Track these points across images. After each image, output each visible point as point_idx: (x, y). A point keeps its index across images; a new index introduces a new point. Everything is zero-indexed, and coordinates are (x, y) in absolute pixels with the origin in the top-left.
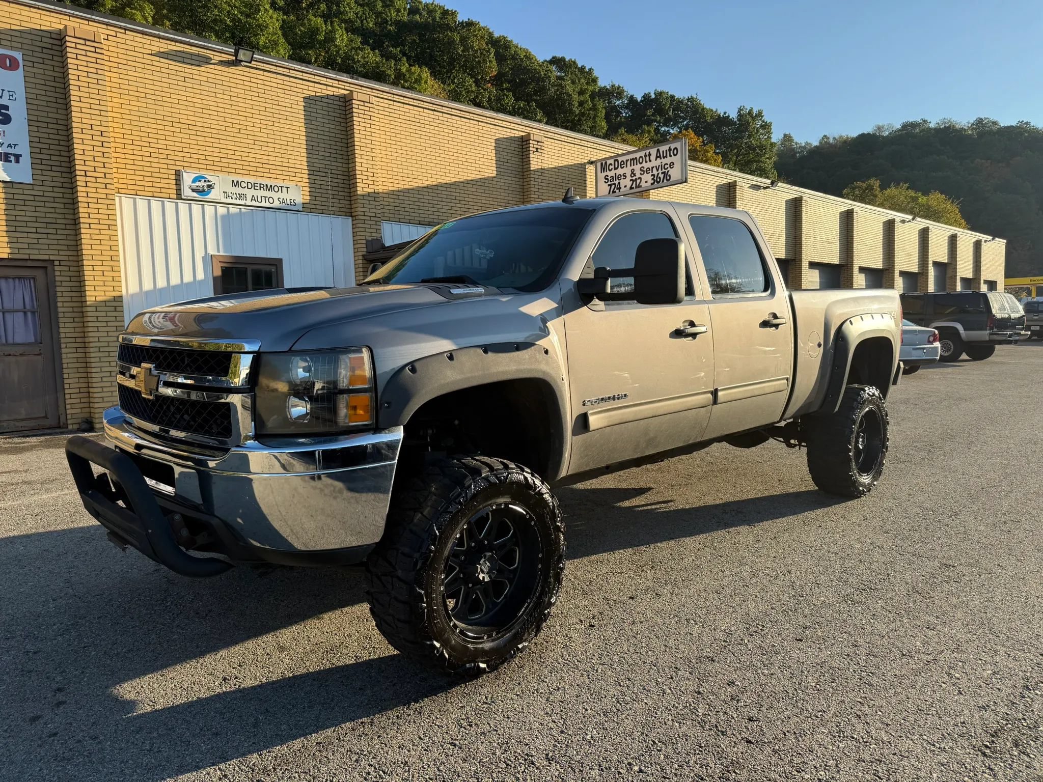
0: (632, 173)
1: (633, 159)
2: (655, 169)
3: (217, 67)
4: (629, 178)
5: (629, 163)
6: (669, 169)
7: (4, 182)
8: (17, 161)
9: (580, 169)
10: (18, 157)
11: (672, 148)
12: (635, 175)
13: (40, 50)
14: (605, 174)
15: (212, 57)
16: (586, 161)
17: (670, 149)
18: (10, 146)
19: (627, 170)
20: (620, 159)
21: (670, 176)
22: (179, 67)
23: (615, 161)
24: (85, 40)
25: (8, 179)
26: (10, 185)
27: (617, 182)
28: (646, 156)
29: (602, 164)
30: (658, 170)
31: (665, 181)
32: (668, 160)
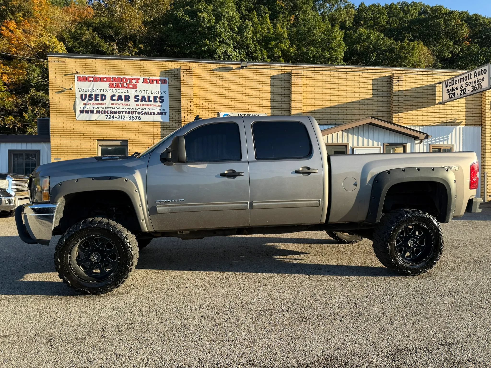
0: (461, 86)
1: (462, 79)
2: (473, 83)
3: (235, 71)
4: (459, 89)
5: (459, 81)
6: (481, 82)
7: (161, 122)
8: (165, 115)
9: (433, 88)
10: (165, 113)
11: (483, 70)
12: (463, 87)
13: (174, 76)
14: (447, 88)
15: (233, 67)
16: (436, 83)
17: (482, 70)
18: (163, 110)
19: (458, 85)
20: (455, 79)
21: (482, 86)
22: (221, 73)
23: (452, 81)
24: (187, 70)
25: (162, 121)
26: (162, 123)
27: (453, 92)
28: (468, 76)
29: (445, 83)
30: (475, 83)
31: (479, 89)
32: (481, 77)
